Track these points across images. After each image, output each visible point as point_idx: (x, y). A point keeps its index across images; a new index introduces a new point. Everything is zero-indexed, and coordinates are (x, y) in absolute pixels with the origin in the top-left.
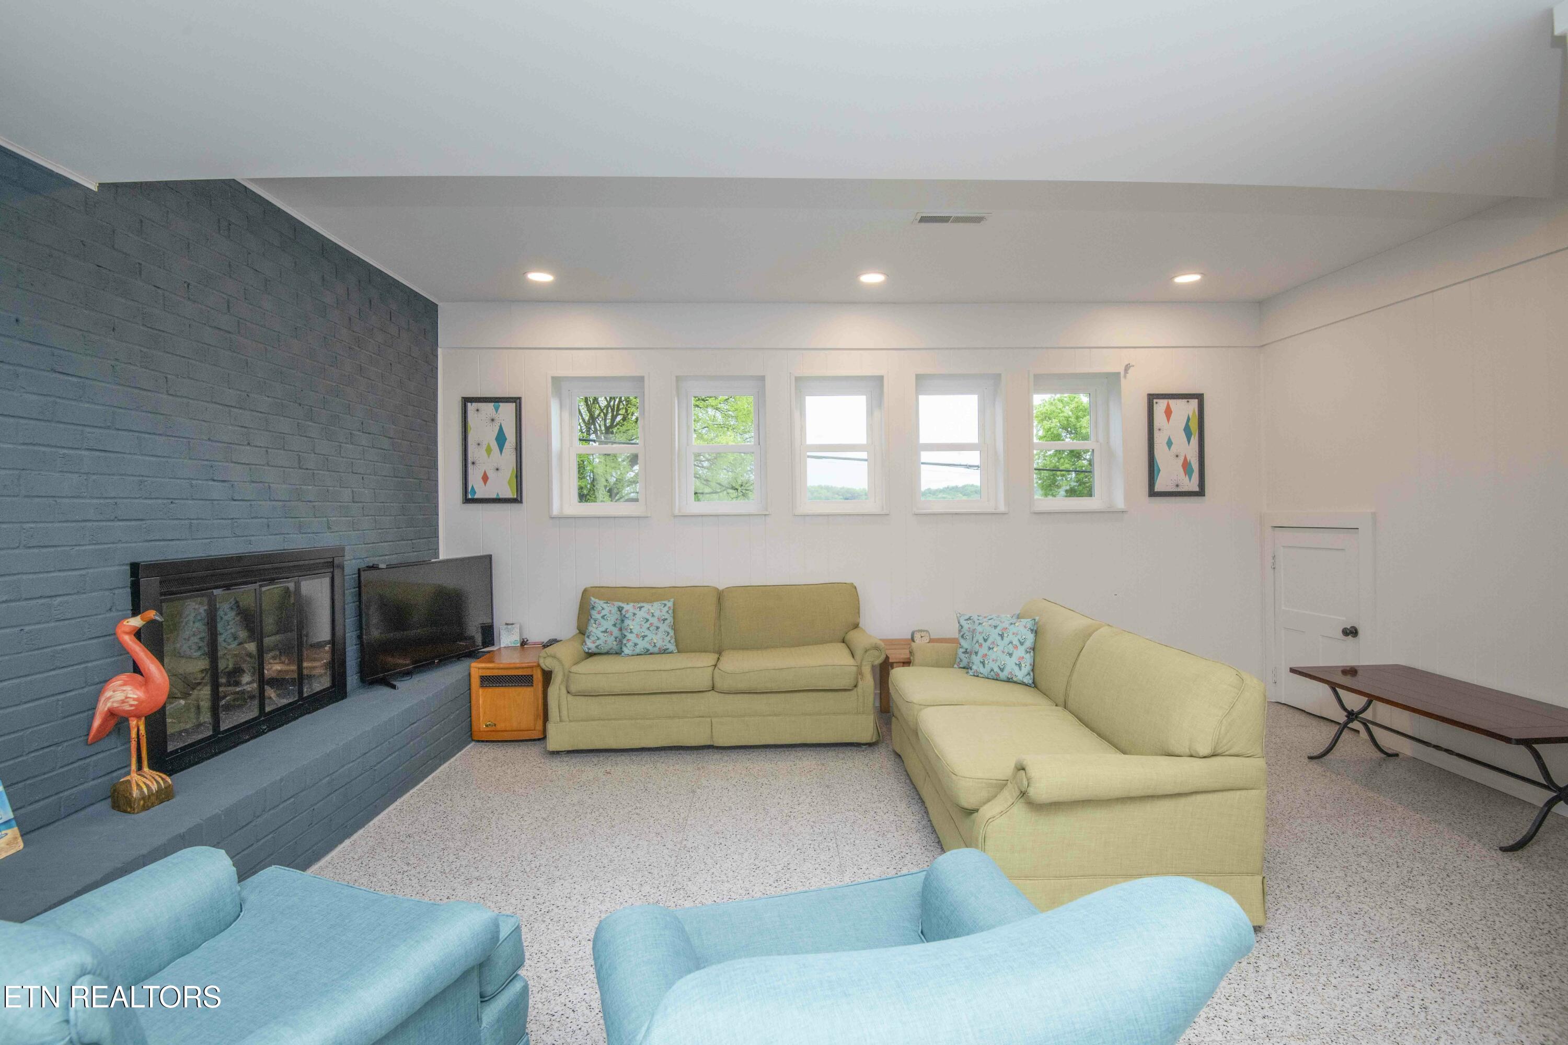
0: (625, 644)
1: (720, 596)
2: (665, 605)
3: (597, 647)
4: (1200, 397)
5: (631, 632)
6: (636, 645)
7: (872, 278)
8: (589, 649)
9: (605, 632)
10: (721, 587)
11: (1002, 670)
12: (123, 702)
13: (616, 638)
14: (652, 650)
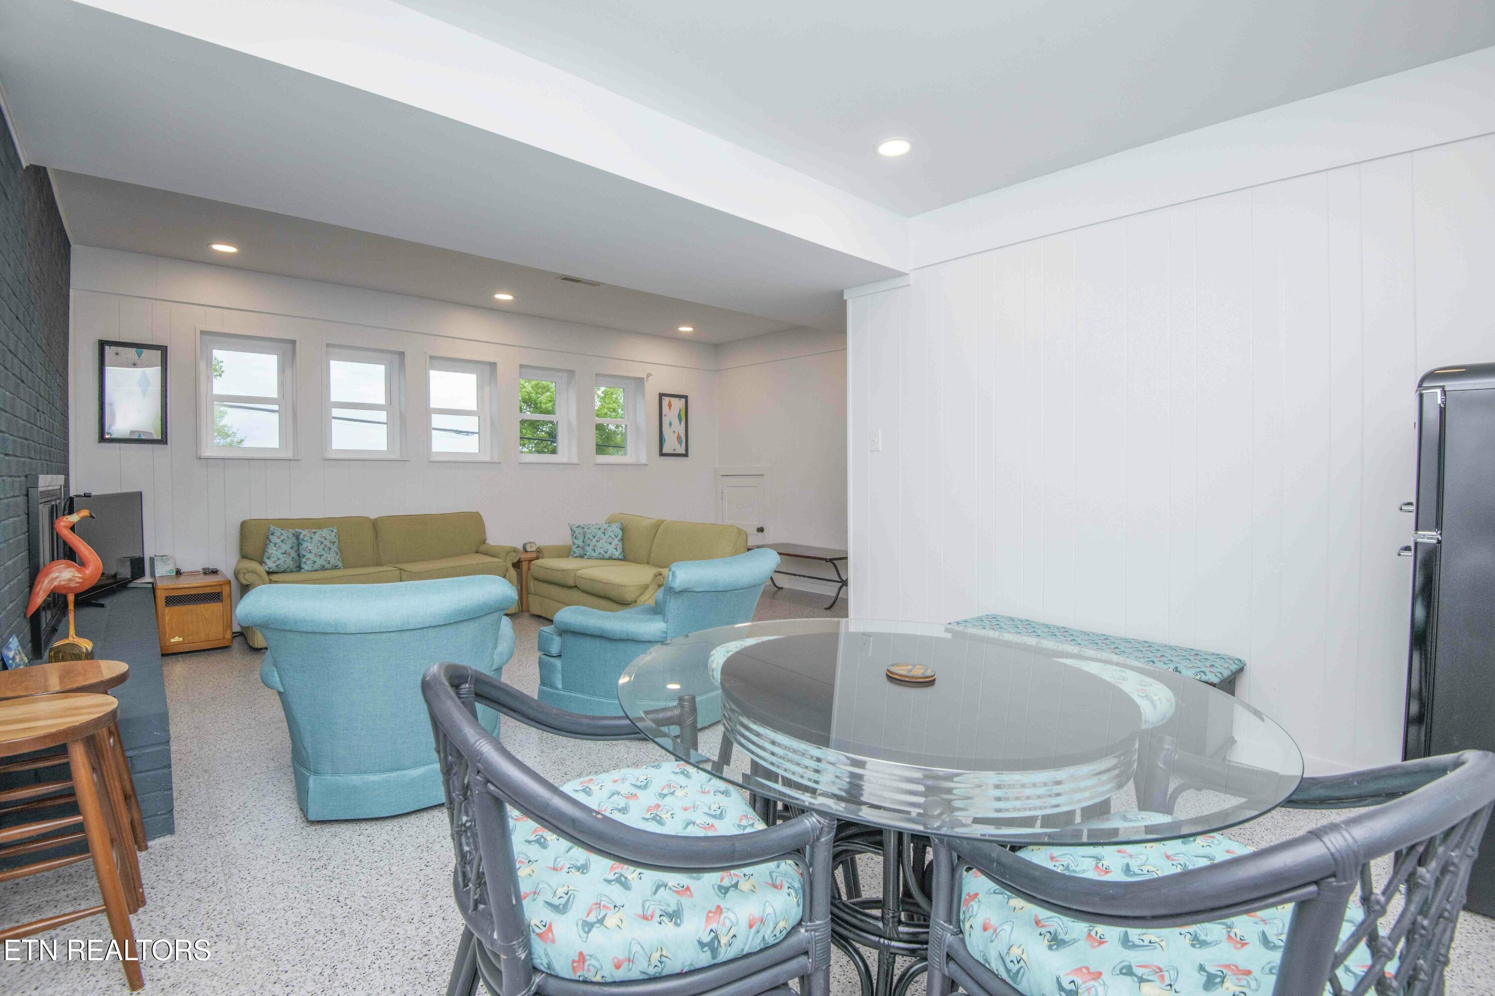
0: (305, 562)
1: (375, 524)
2: (332, 531)
3: (277, 566)
4: (686, 397)
5: (310, 552)
6: (314, 562)
7: (504, 297)
8: (269, 568)
9: (285, 553)
10: (372, 517)
11: (606, 552)
12: (70, 580)
13: (293, 558)
14: (327, 566)
